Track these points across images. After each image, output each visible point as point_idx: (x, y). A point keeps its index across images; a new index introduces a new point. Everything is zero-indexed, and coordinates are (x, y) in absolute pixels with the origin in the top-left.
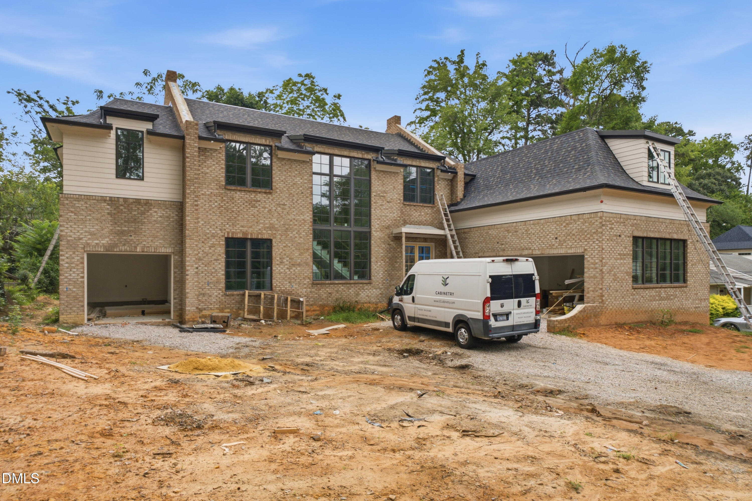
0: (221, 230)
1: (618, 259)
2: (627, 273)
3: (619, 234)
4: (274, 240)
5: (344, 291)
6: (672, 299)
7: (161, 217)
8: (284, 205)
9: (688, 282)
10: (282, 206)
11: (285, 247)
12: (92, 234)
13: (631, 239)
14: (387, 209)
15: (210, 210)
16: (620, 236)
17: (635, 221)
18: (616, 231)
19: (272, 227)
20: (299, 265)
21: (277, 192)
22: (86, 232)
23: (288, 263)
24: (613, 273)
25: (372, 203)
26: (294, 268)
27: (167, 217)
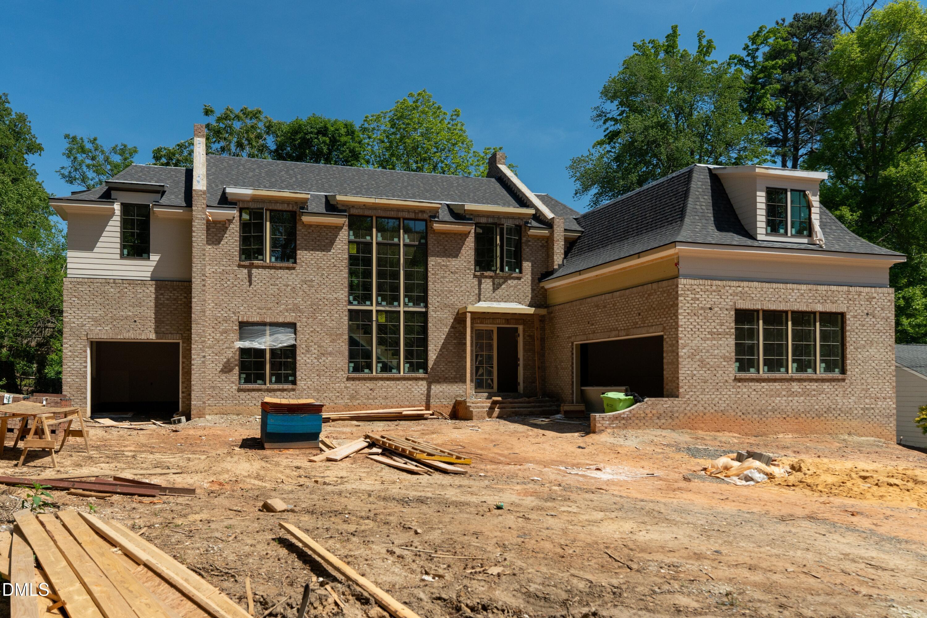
0: (234, 313)
1: (708, 339)
2: (724, 358)
3: (710, 306)
4: (298, 324)
5: (391, 387)
6: (814, 396)
7: (168, 300)
8: (312, 281)
9: (849, 373)
10: (309, 283)
11: (312, 332)
12: (95, 320)
13: (733, 313)
14: (452, 282)
15: (222, 290)
16: (710, 309)
17: (740, 289)
18: (704, 302)
19: (296, 308)
20: (330, 354)
21: (302, 266)
22: (89, 318)
23: (316, 351)
24: (698, 357)
25: (429, 274)
26: (323, 358)
27: (175, 299)
